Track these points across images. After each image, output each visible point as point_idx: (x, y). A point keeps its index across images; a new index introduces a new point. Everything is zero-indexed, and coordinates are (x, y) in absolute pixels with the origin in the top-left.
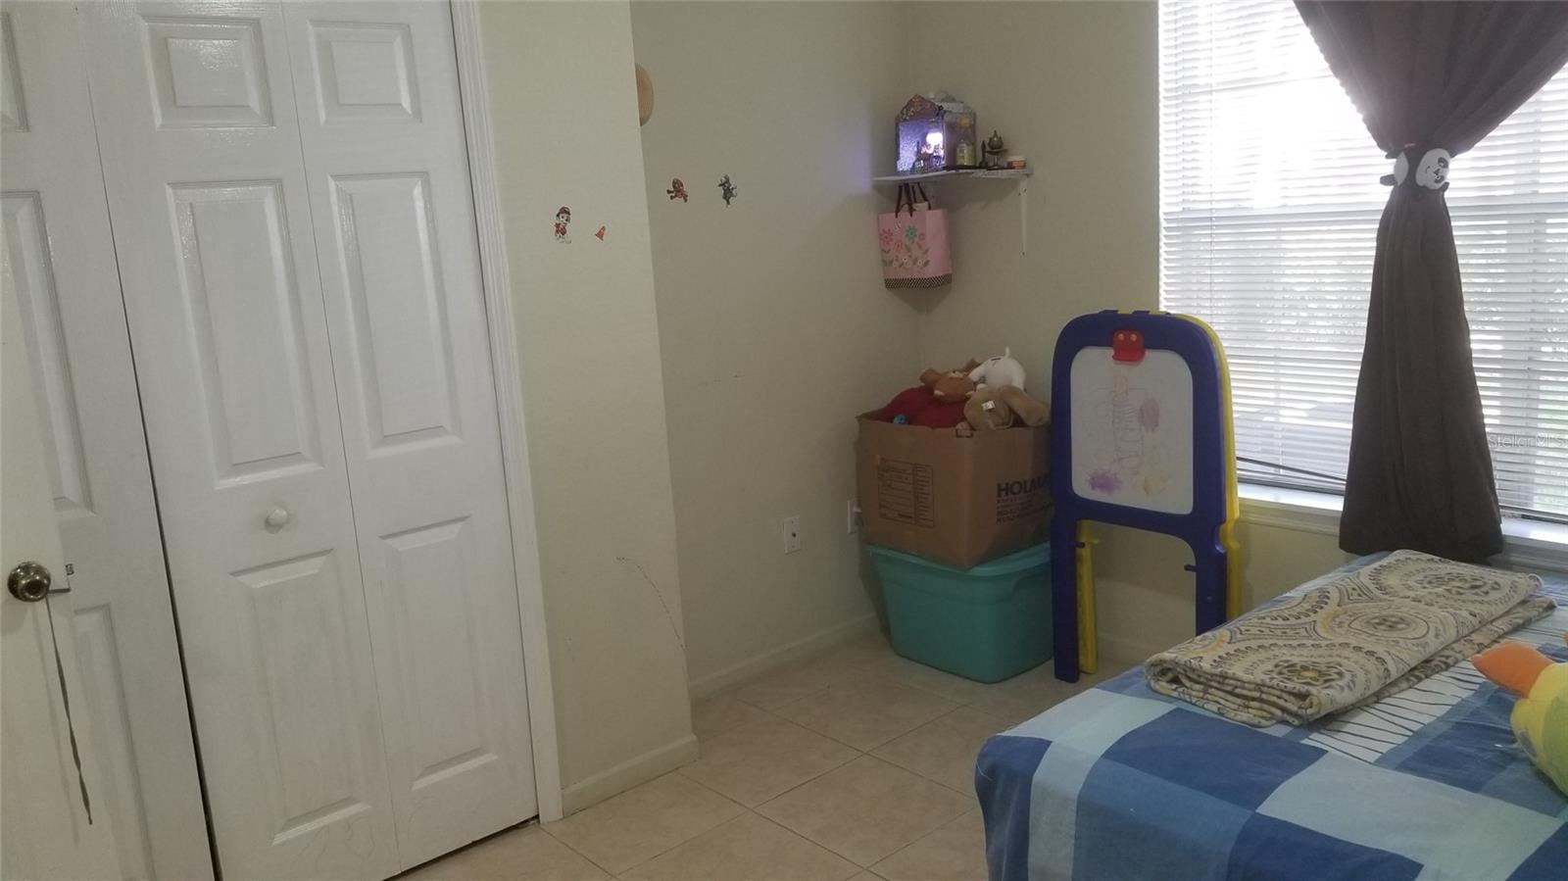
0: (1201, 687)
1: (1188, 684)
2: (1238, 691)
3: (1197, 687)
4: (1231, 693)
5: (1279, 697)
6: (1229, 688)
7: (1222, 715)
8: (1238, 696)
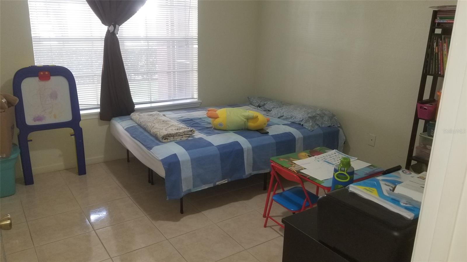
0: (172, 137)
1: (170, 138)
2: (180, 135)
3: (171, 138)
4: (179, 136)
5: (188, 133)
6: (178, 135)
7: (181, 140)
8: (180, 136)
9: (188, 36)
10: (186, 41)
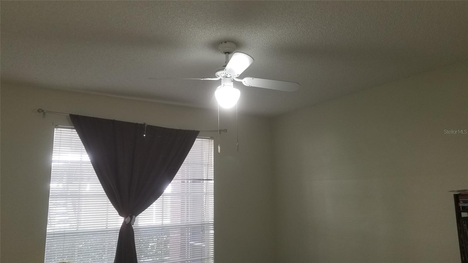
9: (204, 222)
10: (203, 227)
